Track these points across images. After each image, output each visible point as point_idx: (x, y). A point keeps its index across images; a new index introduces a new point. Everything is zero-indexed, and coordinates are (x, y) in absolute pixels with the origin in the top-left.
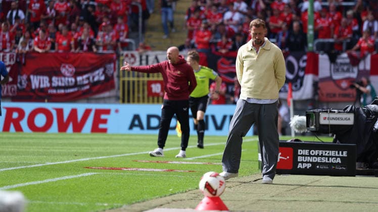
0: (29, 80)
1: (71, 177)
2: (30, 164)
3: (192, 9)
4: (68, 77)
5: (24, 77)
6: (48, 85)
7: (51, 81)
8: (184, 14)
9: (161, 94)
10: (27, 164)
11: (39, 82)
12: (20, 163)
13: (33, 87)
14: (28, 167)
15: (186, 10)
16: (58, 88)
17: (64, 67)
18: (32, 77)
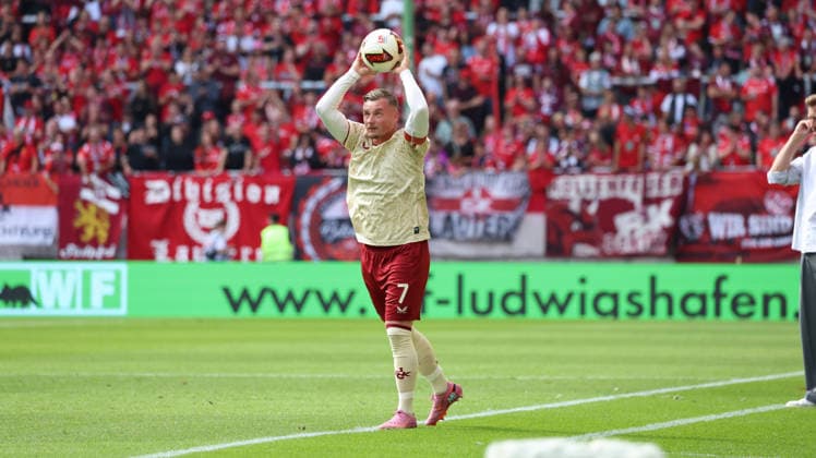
0: (706, 224)
1: (772, 407)
2: (703, 382)
4: (780, 216)
5: (698, 218)
6: (742, 232)
7: (746, 225)
10: (695, 382)
11: (724, 226)
12: (684, 380)
13: (714, 236)
14: (698, 387)
16: (760, 237)
17: (772, 197)
18: (711, 217)
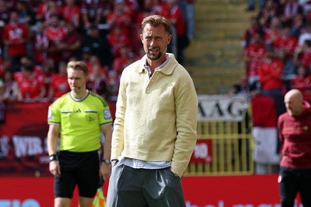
0: (11, 144)
3: (252, 31)
5: (5, 140)
6: (40, 150)
7: (43, 145)
8: (241, 39)
9: (208, 159)
11: (26, 146)
13: (18, 154)
15: (242, 33)
18: (16, 139)
